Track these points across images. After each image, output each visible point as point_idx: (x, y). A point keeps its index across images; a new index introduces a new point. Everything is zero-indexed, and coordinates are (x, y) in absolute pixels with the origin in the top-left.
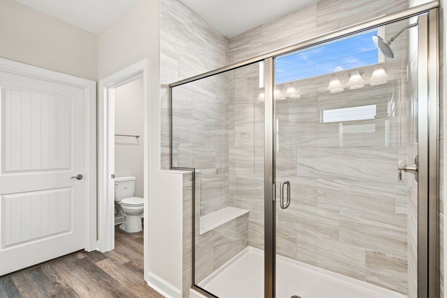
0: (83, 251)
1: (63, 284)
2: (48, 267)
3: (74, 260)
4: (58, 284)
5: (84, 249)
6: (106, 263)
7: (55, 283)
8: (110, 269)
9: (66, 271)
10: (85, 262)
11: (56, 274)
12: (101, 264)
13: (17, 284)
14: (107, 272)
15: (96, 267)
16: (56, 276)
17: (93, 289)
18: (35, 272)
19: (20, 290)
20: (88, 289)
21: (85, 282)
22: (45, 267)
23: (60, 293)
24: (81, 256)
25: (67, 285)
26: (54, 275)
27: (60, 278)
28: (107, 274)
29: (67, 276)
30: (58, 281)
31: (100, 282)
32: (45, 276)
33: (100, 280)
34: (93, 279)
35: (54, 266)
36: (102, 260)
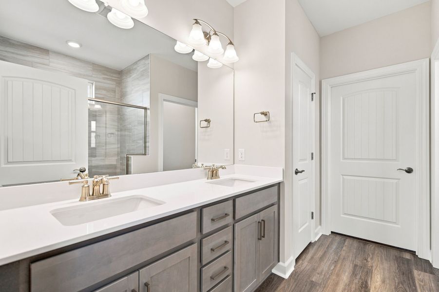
0: (413, 253)
1: (370, 264)
2: (372, 246)
3: (396, 254)
4: (367, 261)
5: (415, 252)
6: (427, 278)
7: (365, 259)
8: (425, 285)
9: (382, 257)
10: (406, 262)
11: (373, 254)
12: (419, 275)
13: (346, 244)
14: (417, 285)
15: (411, 272)
16: (371, 256)
17: (388, 285)
18: (362, 244)
19: (344, 248)
20: (383, 282)
21: (387, 275)
22: (371, 246)
23: (362, 267)
24: (407, 256)
25: (372, 266)
26: (370, 254)
27: (372, 259)
28: (415, 286)
29: (378, 261)
30: (369, 259)
31: (401, 285)
32: (364, 251)
33: (403, 285)
34: (396, 279)
35: (376, 248)
36: (425, 271)
